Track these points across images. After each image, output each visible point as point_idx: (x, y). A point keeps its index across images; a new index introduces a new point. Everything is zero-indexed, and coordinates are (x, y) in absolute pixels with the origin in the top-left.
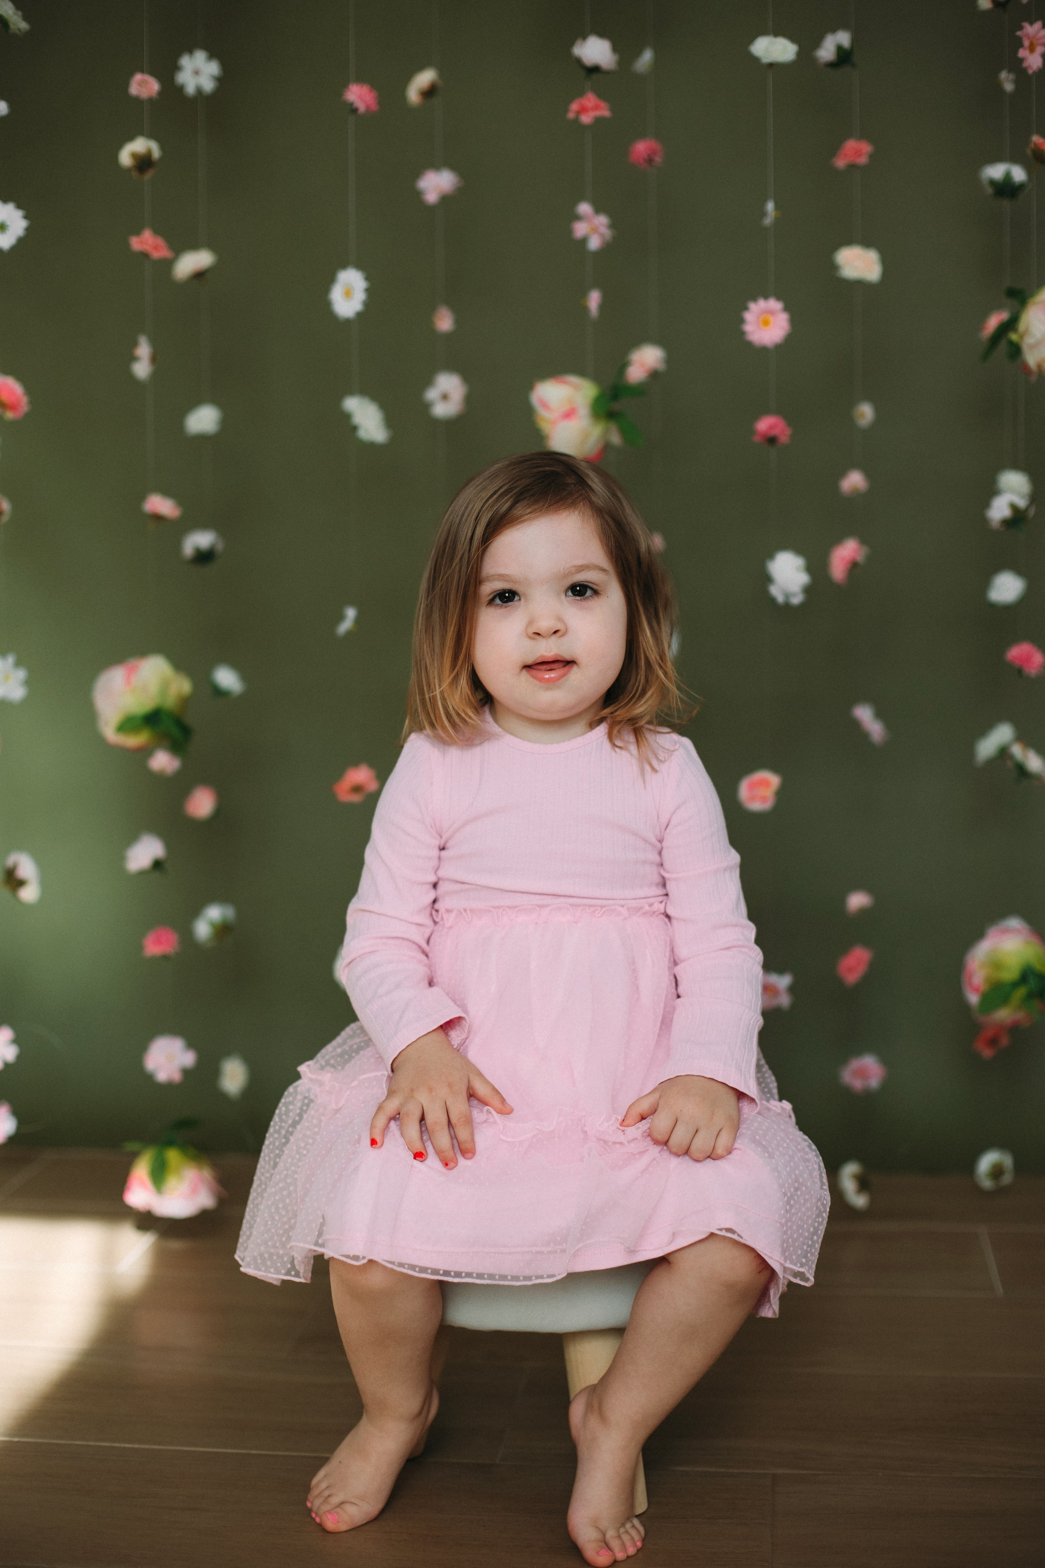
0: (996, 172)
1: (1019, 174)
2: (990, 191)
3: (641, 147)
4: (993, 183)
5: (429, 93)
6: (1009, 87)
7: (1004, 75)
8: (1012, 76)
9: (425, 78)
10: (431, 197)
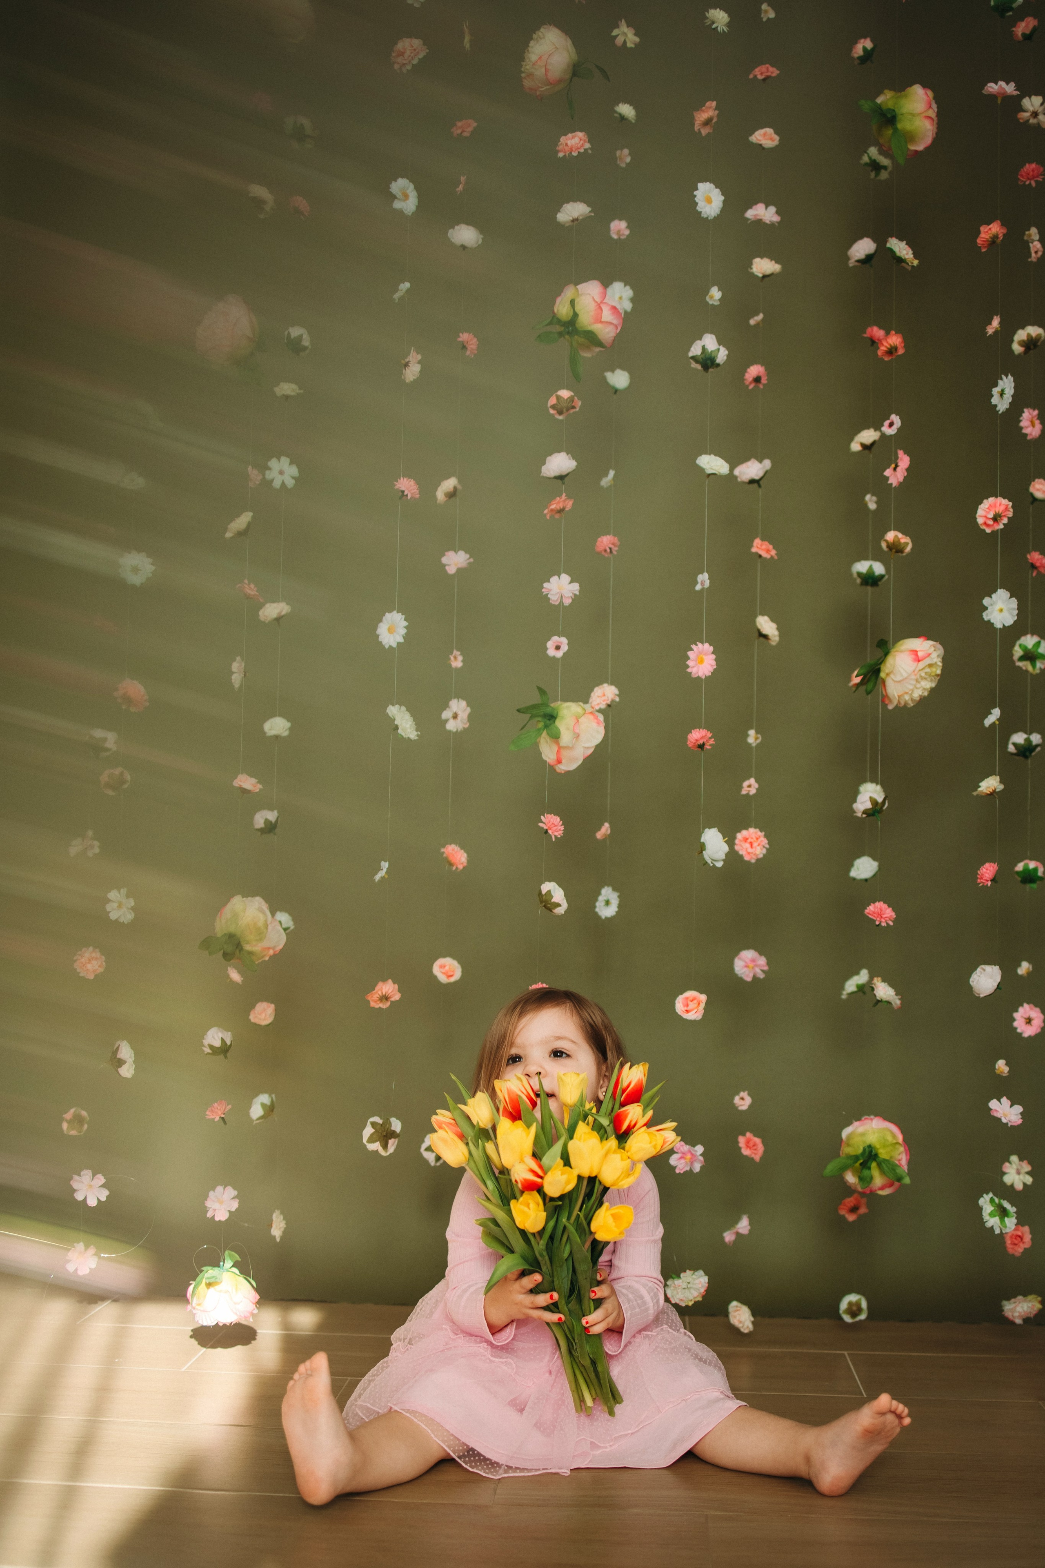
0: (862, 567)
1: (879, 569)
2: (859, 581)
3: (606, 541)
4: (859, 574)
5: (452, 495)
6: (872, 506)
7: (868, 497)
8: (874, 498)
9: (450, 484)
10: (451, 570)
